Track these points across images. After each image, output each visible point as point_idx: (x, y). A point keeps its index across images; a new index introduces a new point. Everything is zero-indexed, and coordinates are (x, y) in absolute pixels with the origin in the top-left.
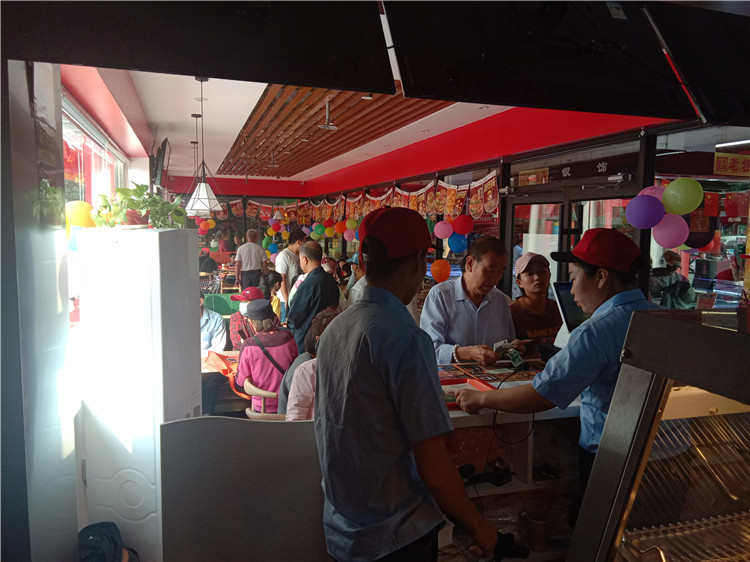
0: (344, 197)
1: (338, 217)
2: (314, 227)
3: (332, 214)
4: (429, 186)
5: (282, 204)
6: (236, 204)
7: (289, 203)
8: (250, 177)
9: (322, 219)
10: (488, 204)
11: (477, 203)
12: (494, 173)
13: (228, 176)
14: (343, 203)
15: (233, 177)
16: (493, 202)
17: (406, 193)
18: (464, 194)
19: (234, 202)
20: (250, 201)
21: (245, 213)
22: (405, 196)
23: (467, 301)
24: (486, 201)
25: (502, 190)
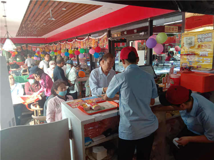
0: (59, 43)
1: (58, 49)
2: (51, 52)
3: (56, 48)
4: (86, 38)
5: (40, 45)
6: (24, 46)
7: (42, 45)
8: (27, 37)
9: (53, 50)
10: (105, 43)
11: (101, 43)
12: (106, 34)
13: (20, 37)
14: (60, 44)
15: (22, 37)
16: (106, 42)
17: (79, 41)
18: (97, 40)
19: (23, 46)
20: (29, 45)
21: (27, 49)
22: (79, 42)
23: (103, 74)
24: (104, 42)
25: (109, 39)
